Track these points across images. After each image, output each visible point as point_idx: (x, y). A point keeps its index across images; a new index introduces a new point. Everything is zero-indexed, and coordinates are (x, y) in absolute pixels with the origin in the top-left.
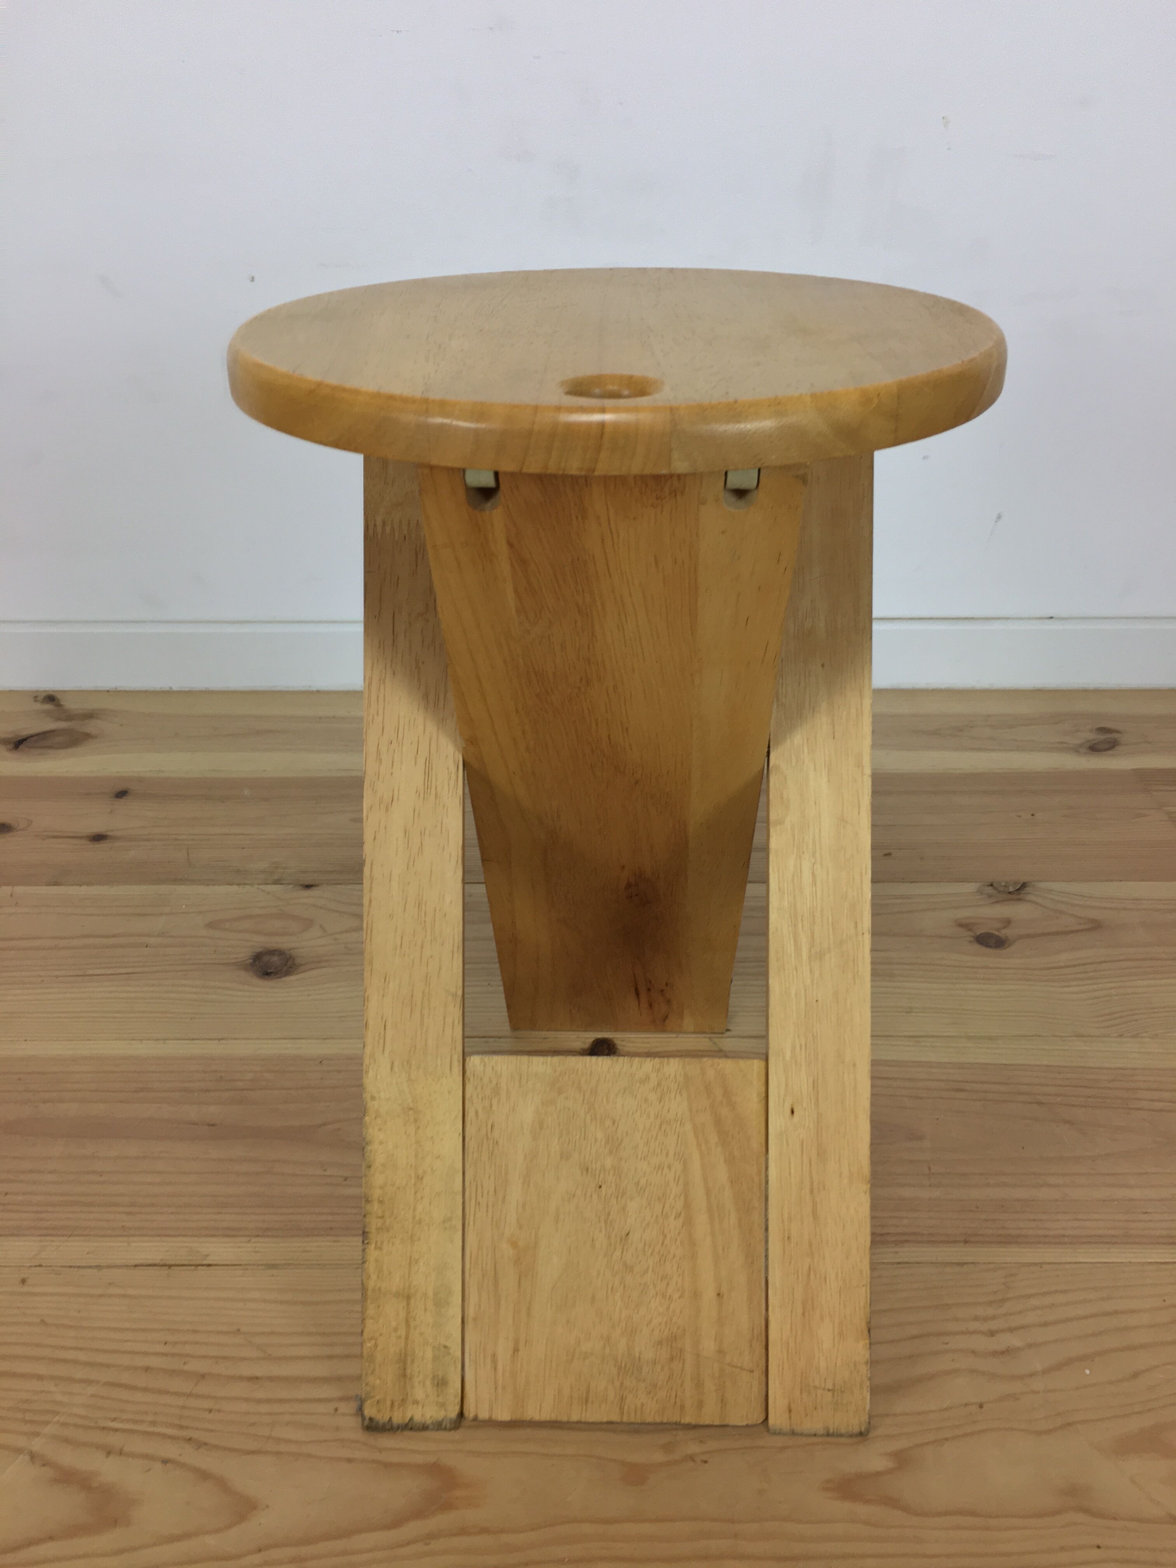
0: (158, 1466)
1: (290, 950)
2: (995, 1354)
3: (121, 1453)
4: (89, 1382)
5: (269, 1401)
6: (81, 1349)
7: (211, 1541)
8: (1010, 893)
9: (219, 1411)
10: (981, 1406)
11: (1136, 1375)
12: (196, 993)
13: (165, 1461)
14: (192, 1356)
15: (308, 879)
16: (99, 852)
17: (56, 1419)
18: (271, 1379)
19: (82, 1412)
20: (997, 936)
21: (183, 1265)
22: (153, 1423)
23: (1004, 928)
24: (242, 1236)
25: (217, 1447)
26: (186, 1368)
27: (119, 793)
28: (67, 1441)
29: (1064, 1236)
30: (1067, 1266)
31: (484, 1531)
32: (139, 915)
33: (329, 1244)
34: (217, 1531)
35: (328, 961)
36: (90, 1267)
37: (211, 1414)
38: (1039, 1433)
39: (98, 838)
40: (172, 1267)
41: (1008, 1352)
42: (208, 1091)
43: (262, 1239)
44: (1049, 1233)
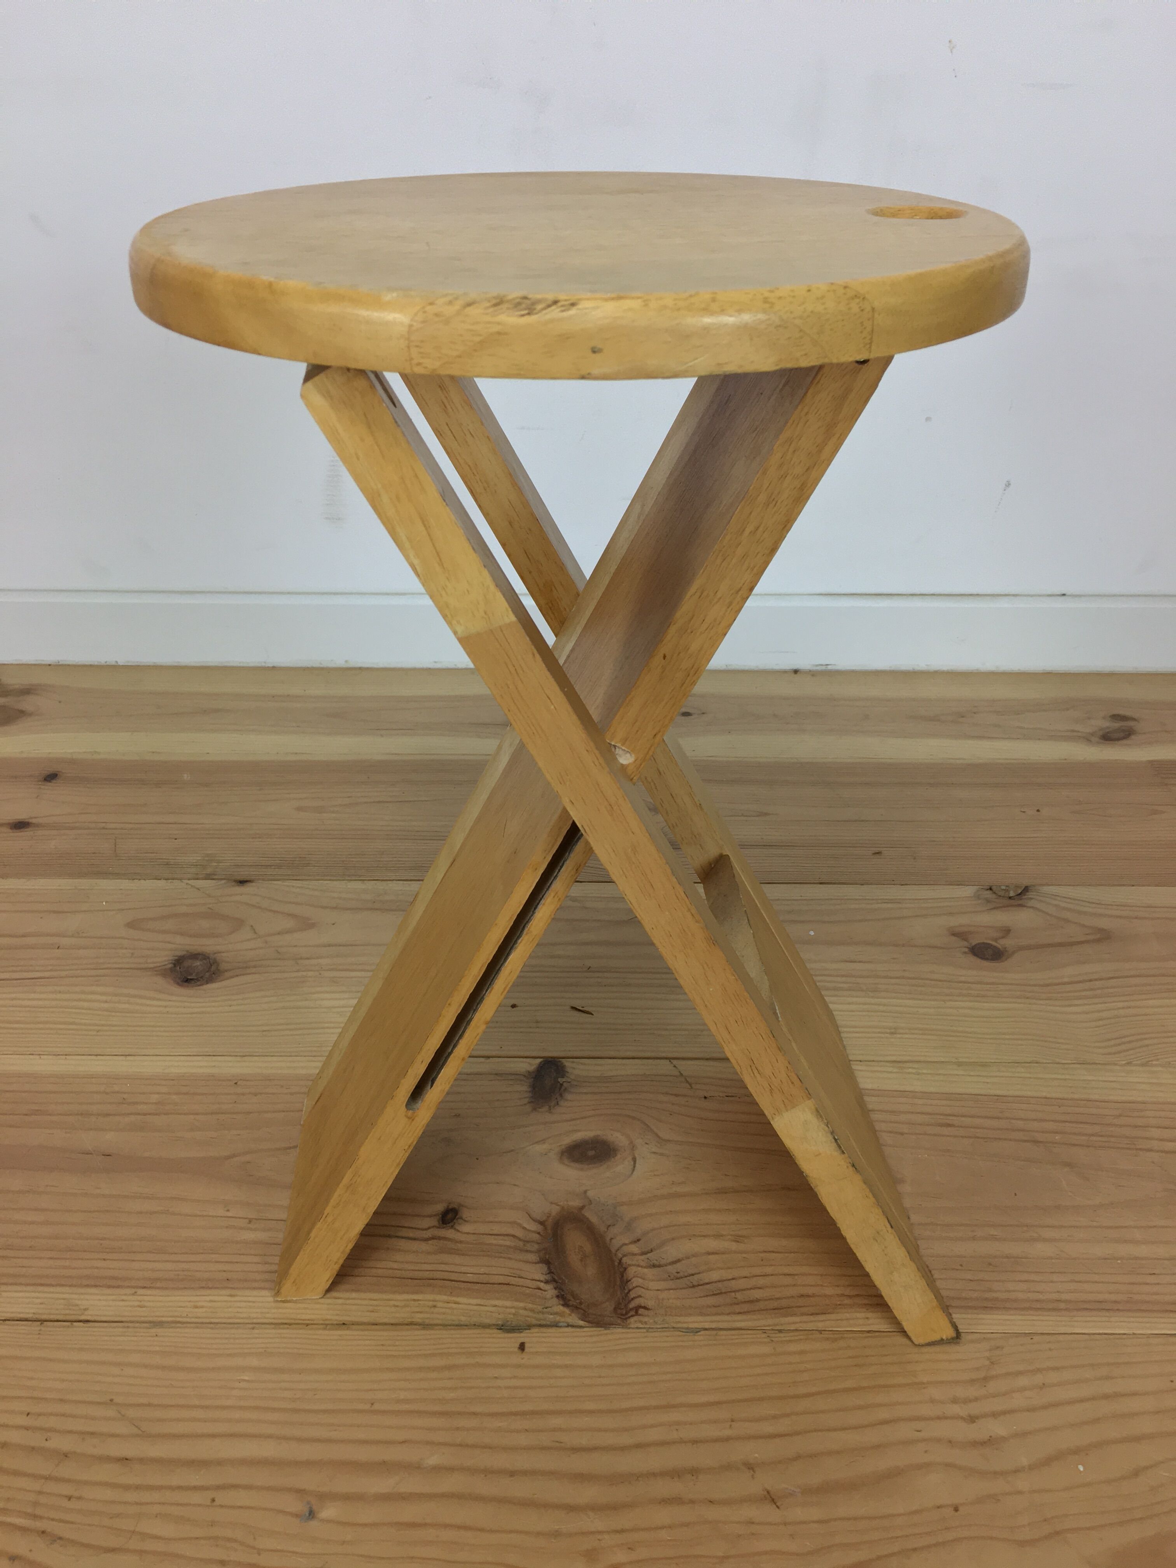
1: (215, 953)
2: (975, 1444)
5: (138, 1488)
8: (1010, 898)
9: (79, 1498)
10: (956, 1510)
11: (1136, 1473)
12: (106, 1002)
13: (13, 1559)
14: (56, 1431)
15: (244, 873)
16: (21, 841)
18: (142, 1461)
20: (995, 947)
21: (58, 1321)
23: (1003, 937)
24: (128, 1287)
25: (73, 1542)
26: (48, 1444)
27: (49, 775)
30: (1061, 1338)
32: (54, 912)
35: (255, 967)
37: (72, 1501)
38: (1022, 1544)
39: (20, 825)
40: (45, 1323)
41: (990, 1442)
42: (108, 1115)
43: (149, 1292)
44: (1041, 1297)
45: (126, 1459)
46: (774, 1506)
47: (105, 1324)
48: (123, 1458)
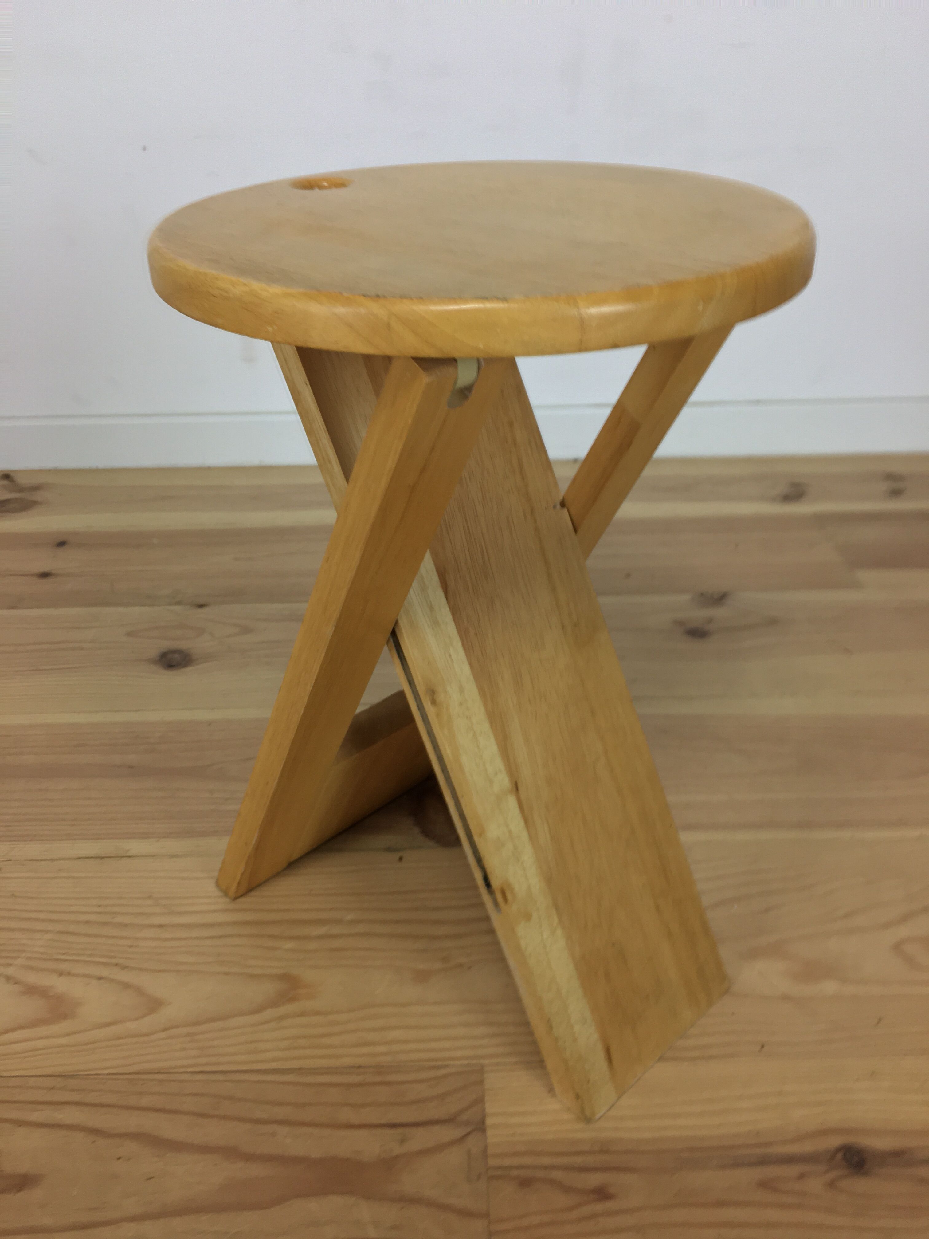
0: (95, 982)
1: (187, 650)
3: (69, 974)
4: (46, 931)
7: (131, 1026)
8: (714, 600)
9: (137, 946)
12: (118, 680)
13: (100, 978)
14: (118, 913)
15: (201, 601)
16: (47, 585)
17: (24, 955)
18: (173, 926)
19: (42, 950)
20: (702, 630)
21: (111, 857)
22: (91, 955)
23: (708, 624)
24: (153, 837)
25: (135, 969)
27: (59, 543)
28: (32, 968)
31: (318, 1013)
32: (76, 628)
34: (137, 1019)
35: (216, 657)
36: (44, 860)
39: (45, 575)
40: (103, 858)
42: (129, 745)
43: (167, 840)
44: (718, 822)
45: (164, 925)
47: (142, 858)
48: (161, 925)
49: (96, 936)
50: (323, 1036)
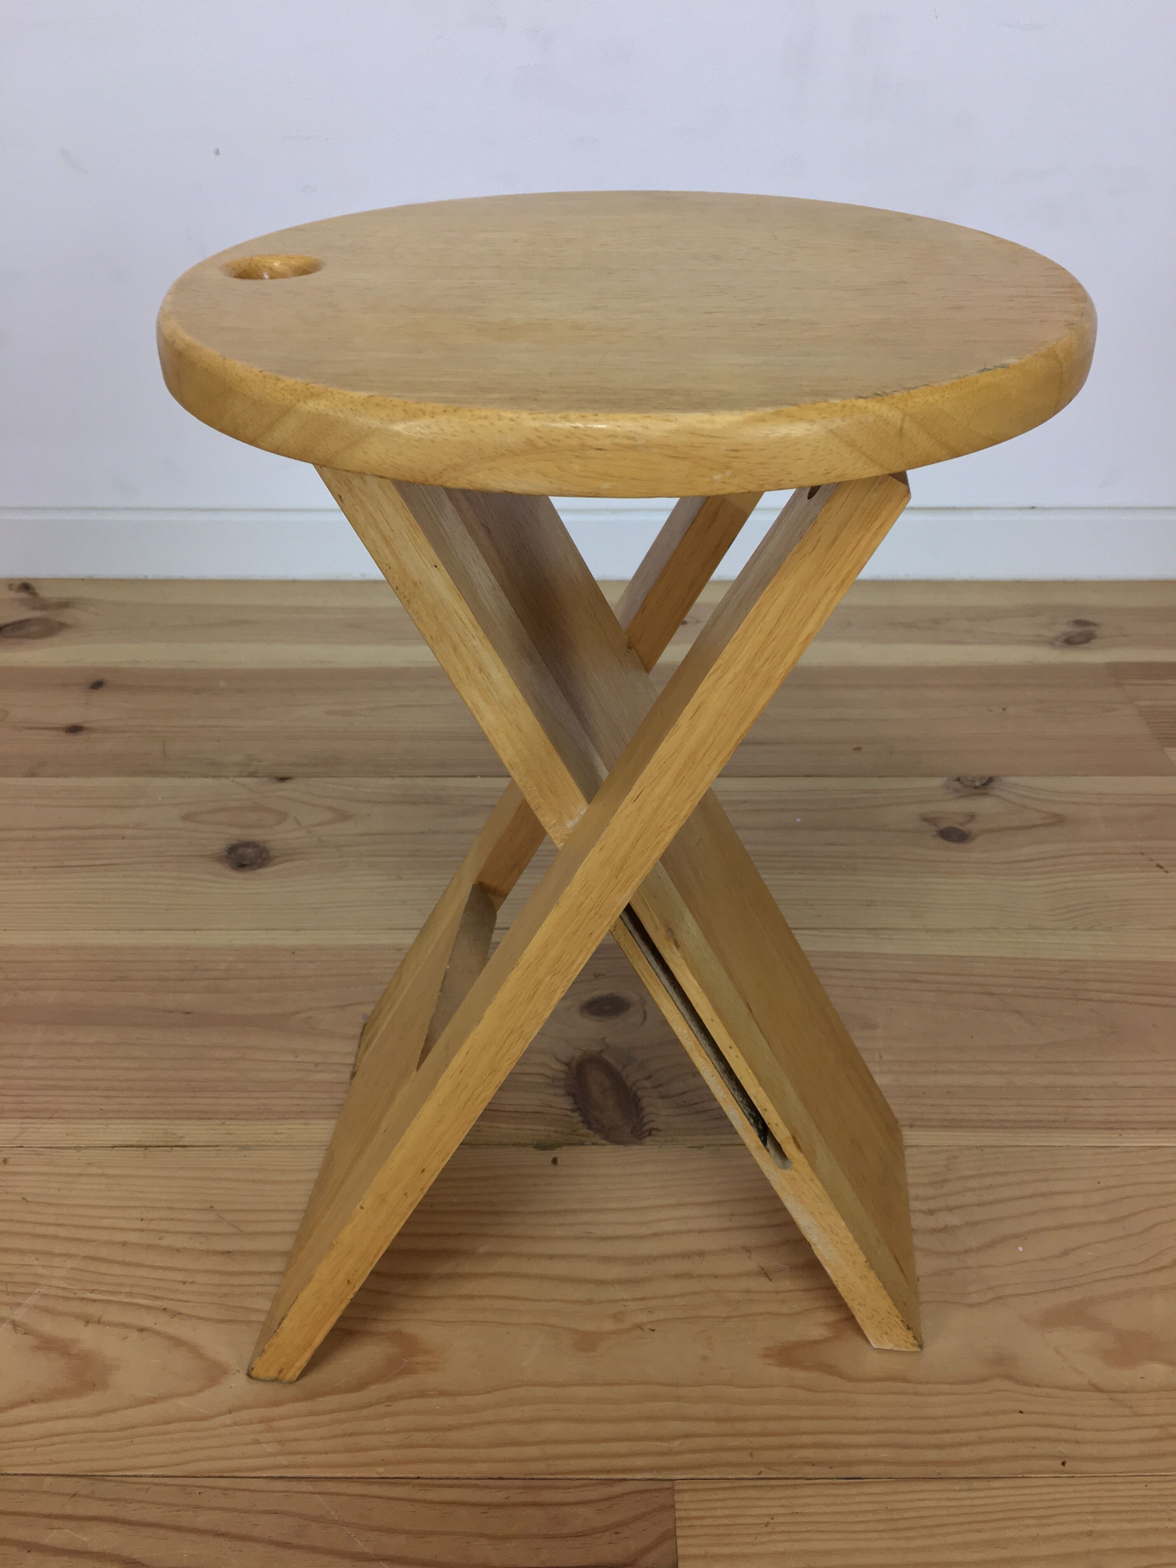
0: (135, 1335)
1: (264, 842)
2: (934, 1231)
3: (99, 1322)
4: (69, 1256)
5: (241, 1273)
6: (60, 1225)
7: (185, 1404)
8: (976, 788)
9: (192, 1283)
11: (1066, 1253)
12: (172, 885)
13: (141, 1330)
14: (166, 1232)
15: (283, 771)
16: (76, 744)
17: (36, 1291)
18: (243, 1253)
19: (62, 1284)
20: (961, 831)
21: (159, 1146)
22: (130, 1294)
23: (968, 822)
24: (217, 1119)
25: (190, 1316)
26: (163, 1243)
27: (94, 684)
28: (47, 1311)
29: (1006, 1121)
30: (1008, 1149)
31: (442, 1393)
32: (116, 807)
33: (299, 1126)
34: (191, 1394)
35: (301, 854)
36: (69, 1148)
37: (186, 1285)
38: (972, 1306)
39: (74, 729)
40: (149, 1148)
41: (946, 1229)
42: (183, 980)
43: (235, 1122)
44: (992, 1118)
45: (229, 1252)
46: (767, 1279)
47: (201, 1148)
48: (226, 1251)
49: (138, 1265)
50: (451, 1428)
